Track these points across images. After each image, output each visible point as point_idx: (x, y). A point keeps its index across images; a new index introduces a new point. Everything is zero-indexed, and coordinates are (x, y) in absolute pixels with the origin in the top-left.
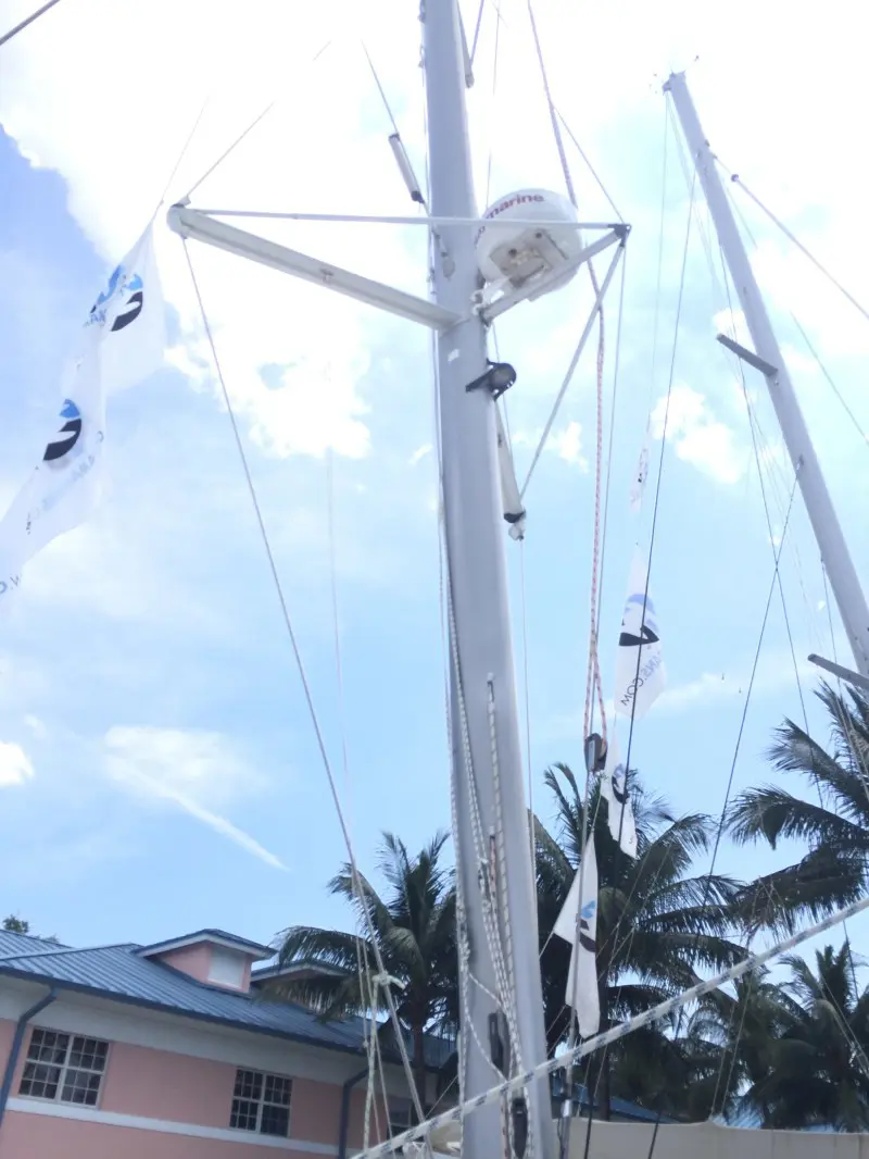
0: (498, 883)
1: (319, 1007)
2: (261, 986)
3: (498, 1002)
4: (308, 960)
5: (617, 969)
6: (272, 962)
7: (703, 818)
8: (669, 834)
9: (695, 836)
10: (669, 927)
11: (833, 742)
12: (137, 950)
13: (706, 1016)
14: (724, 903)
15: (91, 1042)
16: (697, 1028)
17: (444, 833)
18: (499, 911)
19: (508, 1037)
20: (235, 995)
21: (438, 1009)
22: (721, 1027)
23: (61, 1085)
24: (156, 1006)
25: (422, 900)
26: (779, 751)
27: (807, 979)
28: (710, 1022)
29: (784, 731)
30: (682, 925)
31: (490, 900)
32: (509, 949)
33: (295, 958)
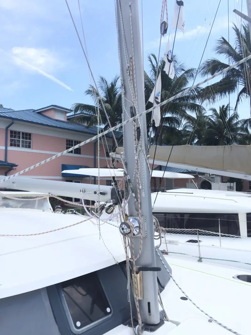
0: (133, 72)
1: (86, 124)
2: (69, 119)
3: (133, 104)
4: (81, 113)
5: (166, 112)
6: (72, 113)
7: (193, 70)
8: (183, 74)
9: (190, 75)
10: (180, 101)
11: (235, 44)
12: (34, 111)
13: (188, 124)
14: (196, 94)
15: (26, 134)
16: (186, 127)
17: (118, 77)
18: (133, 80)
19: (135, 112)
20: (64, 122)
21: (118, 124)
22: (192, 127)
23: (21, 144)
24: (42, 124)
25: (112, 96)
26: (219, 47)
27: (216, 114)
28: (189, 126)
29: (221, 41)
30: (184, 100)
31: (130, 76)
32: (136, 90)
33: (78, 113)
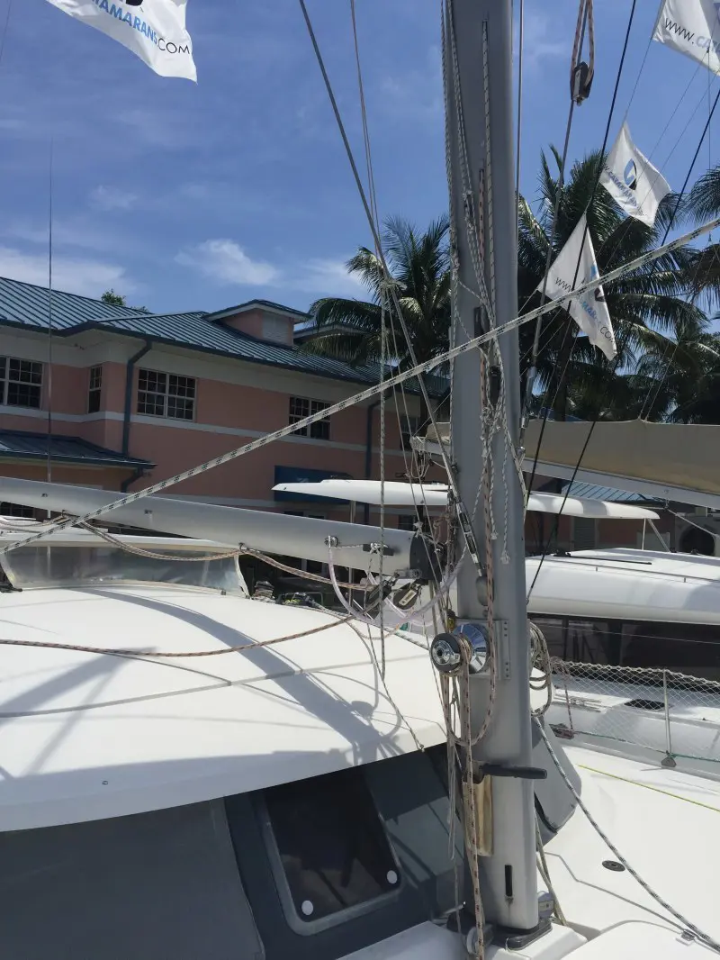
0: (485, 209)
1: (347, 356)
2: (300, 340)
3: (482, 300)
4: (336, 323)
6: (308, 325)
12: (205, 317)
13: (651, 358)
14: (678, 269)
15: (182, 380)
16: (644, 367)
18: (485, 231)
19: (487, 323)
20: (284, 346)
22: (662, 366)
23: (166, 406)
24: (226, 354)
25: (426, 276)
28: (653, 364)
32: (492, 261)
33: (326, 322)
